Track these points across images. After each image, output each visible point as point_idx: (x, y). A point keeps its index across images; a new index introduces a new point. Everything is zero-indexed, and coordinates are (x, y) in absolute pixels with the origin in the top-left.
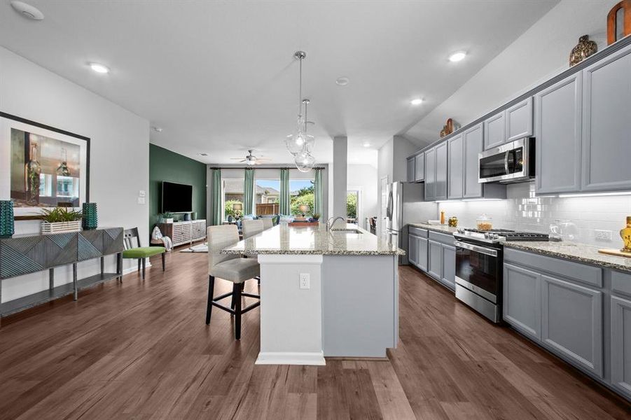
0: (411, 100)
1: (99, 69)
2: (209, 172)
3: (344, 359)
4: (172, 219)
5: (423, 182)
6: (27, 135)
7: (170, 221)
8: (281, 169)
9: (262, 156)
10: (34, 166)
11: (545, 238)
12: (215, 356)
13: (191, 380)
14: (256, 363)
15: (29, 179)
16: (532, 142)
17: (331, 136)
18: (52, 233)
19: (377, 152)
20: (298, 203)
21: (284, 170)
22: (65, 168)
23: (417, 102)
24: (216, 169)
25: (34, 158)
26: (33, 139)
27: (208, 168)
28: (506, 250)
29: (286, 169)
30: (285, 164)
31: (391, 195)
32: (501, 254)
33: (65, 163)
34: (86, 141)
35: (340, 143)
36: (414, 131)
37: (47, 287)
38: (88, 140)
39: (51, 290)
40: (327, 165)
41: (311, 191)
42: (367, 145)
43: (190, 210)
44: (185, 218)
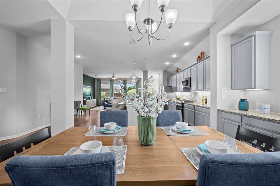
0: (165, 63)
1: (78, 57)
2: (96, 82)
4: (86, 99)
5: (171, 86)
8: (124, 80)
9: (117, 76)
11: (192, 102)
16: (190, 78)
17: (142, 71)
19: (158, 75)
20: (129, 93)
21: (125, 81)
23: (167, 63)
24: (99, 80)
27: (96, 80)
28: (184, 104)
29: (125, 80)
31: (162, 90)
32: (183, 105)
35: (145, 73)
36: (169, 70)
40: (141, 79)
41: (134, 87)
42: (154, 73)
44: (89, 99)
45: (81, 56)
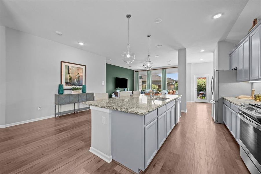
1: (81, 44)
2: (135, 73)
3: (119, 164)
4: (119, 91)
5: (237, 69)
6: (69, 66)
7: (118, 91)
8: (162, 69)
10: (70, 75)
12: (83, 142)
13: (68, 148)
14: (89, 150)
15: (69, 78)
18: (73, 93)
22: (78, 75)
24: (137, 71)
25: (70, 73)
26: (70, 67)
27: (134, 71)
29: (164, 69)
30: (164, 67)
33: (78, 74)
34: (84, 66)
37: (74, 109)
38: (85, 66)
39: (74, 110)
43: (127, 87)
44: (124, 91)
45: (84, 43)
